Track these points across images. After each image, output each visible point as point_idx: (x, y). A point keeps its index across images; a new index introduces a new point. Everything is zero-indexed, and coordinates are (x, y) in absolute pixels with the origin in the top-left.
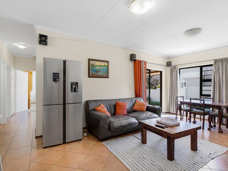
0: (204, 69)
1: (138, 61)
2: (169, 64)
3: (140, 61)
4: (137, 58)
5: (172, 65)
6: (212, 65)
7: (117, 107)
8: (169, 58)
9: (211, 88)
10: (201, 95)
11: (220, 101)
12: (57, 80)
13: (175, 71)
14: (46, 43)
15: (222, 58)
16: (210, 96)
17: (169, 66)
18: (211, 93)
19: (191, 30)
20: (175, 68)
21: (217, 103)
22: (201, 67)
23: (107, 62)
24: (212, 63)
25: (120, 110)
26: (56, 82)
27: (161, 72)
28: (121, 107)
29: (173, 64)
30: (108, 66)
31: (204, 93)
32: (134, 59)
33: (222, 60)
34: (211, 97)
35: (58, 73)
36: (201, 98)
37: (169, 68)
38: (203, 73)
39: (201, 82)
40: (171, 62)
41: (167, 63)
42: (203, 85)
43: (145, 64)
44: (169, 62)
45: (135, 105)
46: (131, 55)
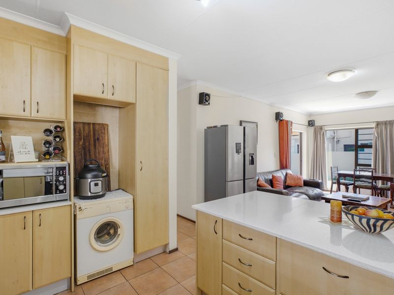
0: (360, 132)
1: (285, 121)
2: (311, 123)
3: (287, 121)
5: (316, 125)
6: (373, 128)
8: (310, 115)
9: (372, 157)
10: (357, 164)
11: (383, 172)
12: (239, 151)
13: (322, 133)
14: (209, 103)
15: (385, 120)
16: (370, 165)
17: (311, 126)
18: (372, 163)
19: (367, 92)
20: (321, 129)
22: (357, 130)
23: (256, 123)
24: (373, 125)
25: (278, 185)
26: (239, 154)
27: (301, 133)
28: (279, 182)
31: (360, 162)
33: (385, 123)
34: (372, 167)
35: (240, 143)
36: (360, 168)
37: (312, 128)
38: (360, 137)
39: (357, 147)
40: (314, 121)
41: (309, 121)
42: (359, 152)
43: (291, 126)
44: (311, 121)
45: (287, 179)
46: (276, 113)
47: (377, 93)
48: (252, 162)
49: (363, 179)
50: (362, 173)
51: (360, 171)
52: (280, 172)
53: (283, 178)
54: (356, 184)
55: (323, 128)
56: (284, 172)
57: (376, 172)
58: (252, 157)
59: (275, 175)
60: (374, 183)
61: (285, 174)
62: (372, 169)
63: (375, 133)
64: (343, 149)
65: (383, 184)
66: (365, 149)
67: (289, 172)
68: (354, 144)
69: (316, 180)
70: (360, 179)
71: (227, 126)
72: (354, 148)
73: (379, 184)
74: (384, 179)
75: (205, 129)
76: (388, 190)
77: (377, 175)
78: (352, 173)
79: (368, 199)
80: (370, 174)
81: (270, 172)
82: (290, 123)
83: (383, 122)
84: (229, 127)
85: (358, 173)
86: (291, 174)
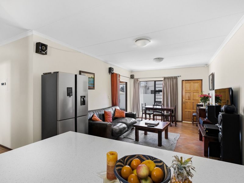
0: (157, 83)
1: (115, 73)
2: (132, 77)
3: (116, 74)
4: (115, 71)
6: (162, 81)
7: (106, 116)
8: (132, 71)
9: (162, 97)
10: (155, 102)
11: (167, 106)
12: (71, 94)
13: (138, 83)
14: (46, 53)
16: (161, 102)
17: (133, 78)
18: (162, 100)
19: (158, 58)
20: (137, 80)
21: (165, 107)
22: (155, 81)
23: (94, 74)
24: (162, 79)
25: (108, 118)
26: (70, 97)
27: (126, 83)
28: (109, 116)
29: (135, 77)
30: (94, 78)
31: (157, 100)
32: (113, 72)
34: (162, 103)
35: (72, 88)
36: (156, 104)
37: (133, 80)
38: (157, 86)
39: (155, 92)
40: (134, 75)
41: (131, 75)
42: (156, 94)
43: (119, 77)
44: (132, 75)
45: (116, 113)
46: (109, 68)
47: (164, 60)
48: (84, 103)
49: (158, 111)
50: (158, 107)
51: (156, 105)
52: (111, 108)
53: (112, 112)
54: (154, 114)
55: (138, 79)
56: (114, 108)
57: (163, 106)
58: (83, 99)
59: (107, 111)
60: (163, 112)
61: (114, 110)
62: (161, 104)
63: (164, 84)
64: (150, 93)
65: (167, 113)
66: (160, 93)
67: (118, 108)
68: (154, 90)
69: (133, 113)
70: (157, 111)
71: (58, 72)
72: (154, 92)
73: (165, 113)
74: (168, 110)
75: (42, 75)
76: (169, 116)
77: (164, 108)
78: (152, 107)
79: (158, 124)
80: (160, 107)
81: (103, 109)
82: (118, 76)
83: (167, 77)
84: (60, 74)
85: (155, 107)
86: (118, 109)
